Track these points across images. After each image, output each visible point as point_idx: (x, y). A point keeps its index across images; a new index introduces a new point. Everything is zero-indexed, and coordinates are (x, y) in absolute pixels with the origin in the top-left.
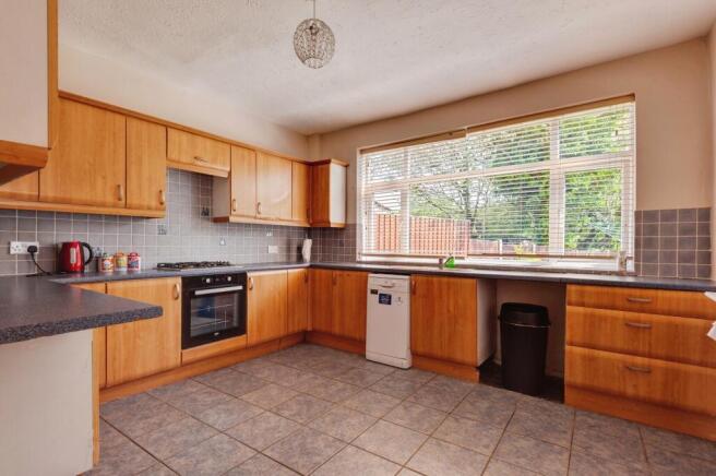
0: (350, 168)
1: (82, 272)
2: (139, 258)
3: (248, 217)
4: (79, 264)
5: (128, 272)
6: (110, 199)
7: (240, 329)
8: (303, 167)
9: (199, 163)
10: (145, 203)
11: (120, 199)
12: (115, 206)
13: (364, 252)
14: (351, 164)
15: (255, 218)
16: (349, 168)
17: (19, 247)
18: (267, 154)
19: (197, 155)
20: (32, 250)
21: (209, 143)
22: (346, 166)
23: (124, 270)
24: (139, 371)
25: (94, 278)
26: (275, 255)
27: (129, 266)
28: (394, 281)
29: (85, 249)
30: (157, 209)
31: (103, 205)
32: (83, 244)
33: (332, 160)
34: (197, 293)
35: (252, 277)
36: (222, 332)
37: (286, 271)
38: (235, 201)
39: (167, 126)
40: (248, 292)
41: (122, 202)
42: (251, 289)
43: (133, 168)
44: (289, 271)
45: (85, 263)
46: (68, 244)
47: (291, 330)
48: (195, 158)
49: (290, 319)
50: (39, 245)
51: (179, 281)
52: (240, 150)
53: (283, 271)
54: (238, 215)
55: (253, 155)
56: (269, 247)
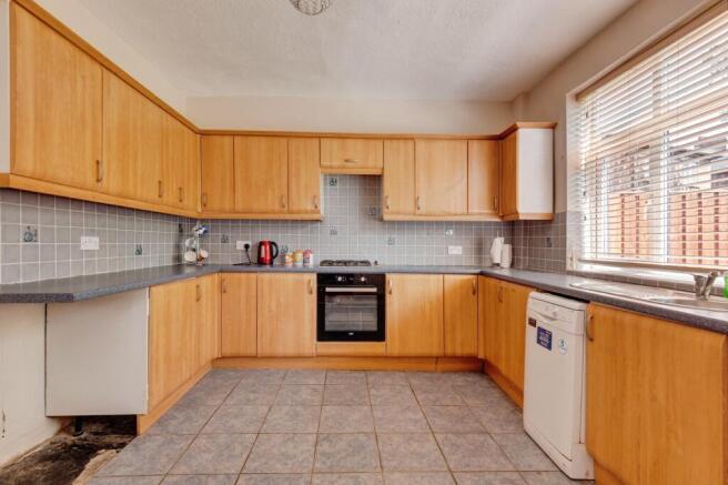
0: (559, 128)
1: (271, 263)
2: (311, 256)
3: (406, 214)
4: (268, 258)
5: (304, 266)
6: (277, 207)
7: (378, 335)
8: (486, 144)
9: (349, 164)
10: (303, 208)
11: (284, 206)
12: (282, 212)
13: (587, 256)
14: (560, 123)
15: (415, 215)
16: (556, 128)
17: (240, 245)
18: (431, 138)
19: (347, 157)
20: (247, 246)
21: (360, 143)
22: (553, 127)
23: (300, 264)
24: (280, 350)
25: (259, 269)
26: (457, 256)
27: (304, 262)
28: (557, 309)
29: (274, 247)
30: (313, 212)
31: (273, 212)
32: (272, 244)
33: (518, 124)
34: (328, 290)
35: (392, 280)
36: (356, 333)
37: (441, 276)
38: (387, 197)
39: (320, 137)
40: (388, 296)
41: (286, 208)
42: (390, 293)
43: (293, 180)
44: (446, 276)
45: (272, 257)
46: (262, 243)
47: (449, 351)
48: (346, 161)
49: (448, 336)
50: (250, 243)
51: (314, 277)
52: (395, 142)
53: (436, 276)
54: (393, 213)
55: (410, 144)
56: (450, 247)
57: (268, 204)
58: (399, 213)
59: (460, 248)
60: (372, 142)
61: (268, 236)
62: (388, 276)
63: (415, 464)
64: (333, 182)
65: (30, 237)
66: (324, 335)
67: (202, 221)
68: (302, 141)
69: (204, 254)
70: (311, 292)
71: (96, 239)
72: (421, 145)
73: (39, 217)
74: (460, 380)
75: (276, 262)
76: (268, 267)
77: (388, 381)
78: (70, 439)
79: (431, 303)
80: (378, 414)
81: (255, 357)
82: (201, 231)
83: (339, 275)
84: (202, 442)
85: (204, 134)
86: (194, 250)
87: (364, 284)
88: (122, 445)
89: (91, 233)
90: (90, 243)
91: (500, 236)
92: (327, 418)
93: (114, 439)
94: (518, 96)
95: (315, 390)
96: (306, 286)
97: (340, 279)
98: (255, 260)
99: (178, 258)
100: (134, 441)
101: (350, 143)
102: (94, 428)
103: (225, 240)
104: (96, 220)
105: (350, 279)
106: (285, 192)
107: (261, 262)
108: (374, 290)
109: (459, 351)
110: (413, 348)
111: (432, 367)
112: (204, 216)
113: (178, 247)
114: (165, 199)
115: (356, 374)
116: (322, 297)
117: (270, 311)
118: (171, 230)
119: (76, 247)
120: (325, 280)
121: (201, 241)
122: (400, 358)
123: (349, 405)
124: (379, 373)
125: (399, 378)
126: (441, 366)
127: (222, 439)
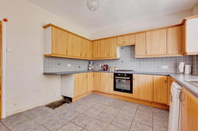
1: (107, 70)
2: (116, 68)
3: (142, 56)
4: (106, 69)
6: (107, 56)
10: (112, 56)
12: (107, 58)
15: (146, 56)
20: (102, 66)
21: (128, 36)
24: (105, 91)
26: (166, 69)
32: (107, 65)
33: (186, 18)
34: (116, 77)
35: (134, 76)
36: (124, 90)
37: (152, 76)
38: (136, 51)
39: (117, 37)
40: (133, 81)
41: (108, 57)
42: (134, 80)
43: (110, 49)
44: (154, 76)
45: (107, 69)
46: (104, 65)
47: (155, 100)
48: (124, 42)
49: (155, 96)
50: (103, 65)
51: (113, 74)
52: (139, 34)
53: (150, 75)
54: (138, 56)
55: (144, 34)
56: (162, 66)
57: (104, 56)
58: (140, 56)
59: (167, 66)
60: (131, 36)
61: (106, 63)
62: (133, 75)
63: (120, 126)
64: (122, 48)
65: (59, 64)
66: (115, 89)
67: (92, 60)
68: (112, 39)
69: (93, 68)
70: (112, 78)
71: (70, 65)
72: (148, 33)
73: (60, 61)
74: (157, 111)
75: (108, 70)
76: (106, 71)
77: (131, 105)
78: (64, 100)
79: (148, 84)
80: (121, 112)
81: (100, 92)
82: (92, 63)
83: (119, 74)
84: (80, 106)
85: (92, 41)
86: (91, 67)
87: (126, 77)
88: (69, 103)
89: (70, 63)
90: (69, 65)
91: (183, 62)
92: (107, 109)
93: (69, 102)
94: (194, 6)
95: (110, 103)
96: (111, 76)
97: (119, 75)
98: (103, 69)
99: (88, 69)
100: (71, 103)
101: (125, 37)
102: (68, 99)
103: (98, 65)
104: (71, 61)
105: (122, 75)
106: (108, 53)
107: (104, 70)
108: (129, 78)
109: (159, 101)
110: (141, 97)
111: (150, 105)
112: (93, 59)
113: (89, 67)
114: (82, 56)
115: (124, 102)
116: (115, 79)
117: (103, 81)
118: (87, 63)
119: (67, 66)
120: (116, 75)
121: (92, 65)
122: (138, 100)
123: (115, 108)
124: (131, 103)
125: (136, 106)
126: (152, 105)
127: (84, 107)
